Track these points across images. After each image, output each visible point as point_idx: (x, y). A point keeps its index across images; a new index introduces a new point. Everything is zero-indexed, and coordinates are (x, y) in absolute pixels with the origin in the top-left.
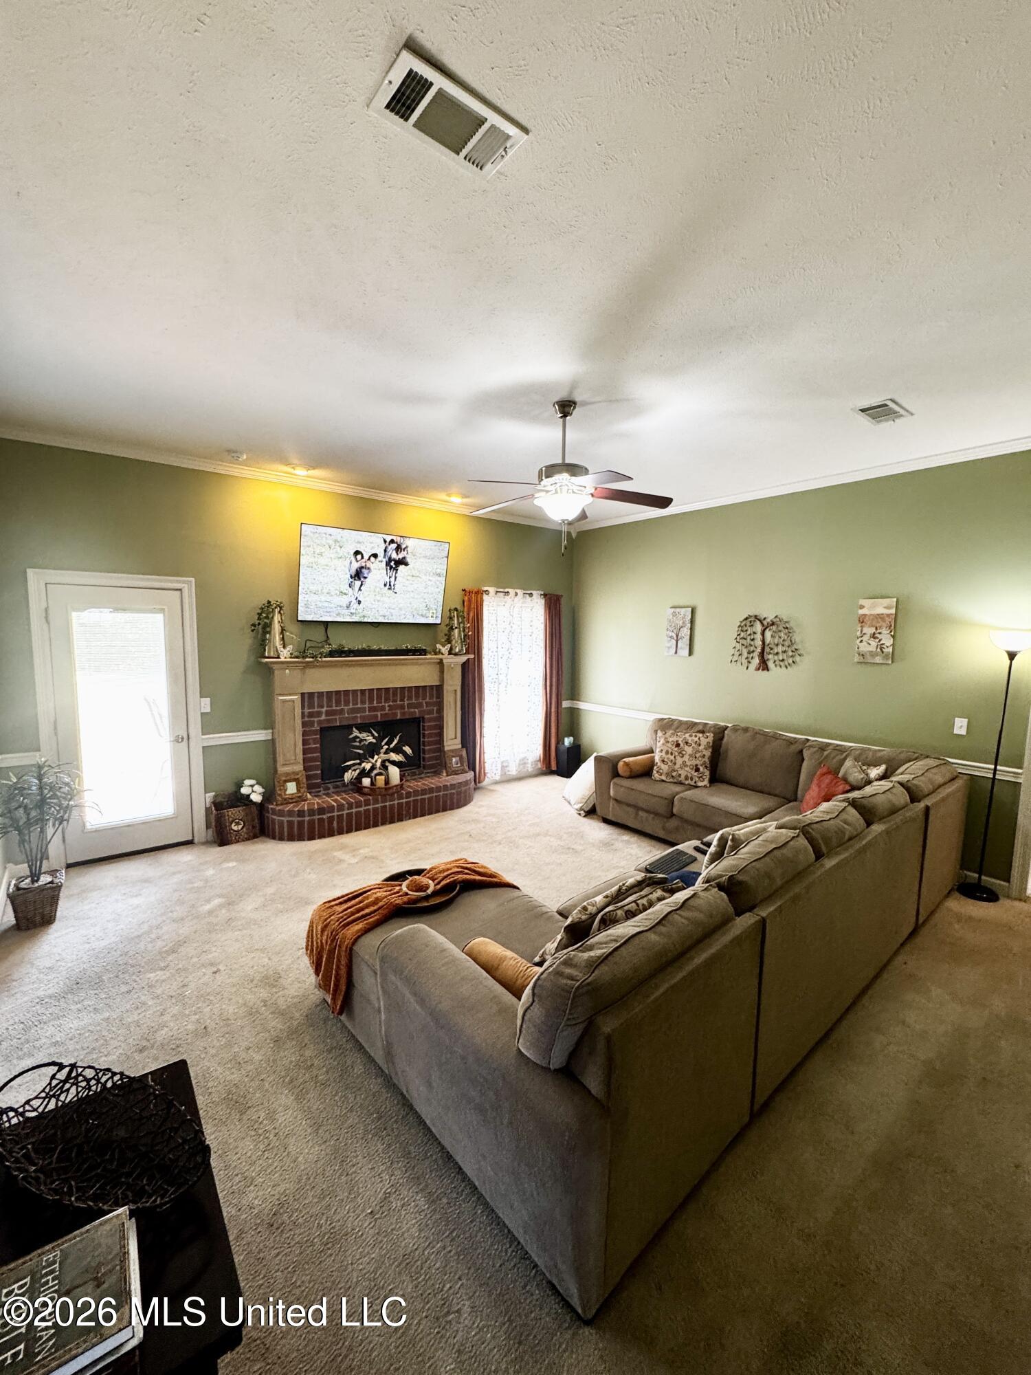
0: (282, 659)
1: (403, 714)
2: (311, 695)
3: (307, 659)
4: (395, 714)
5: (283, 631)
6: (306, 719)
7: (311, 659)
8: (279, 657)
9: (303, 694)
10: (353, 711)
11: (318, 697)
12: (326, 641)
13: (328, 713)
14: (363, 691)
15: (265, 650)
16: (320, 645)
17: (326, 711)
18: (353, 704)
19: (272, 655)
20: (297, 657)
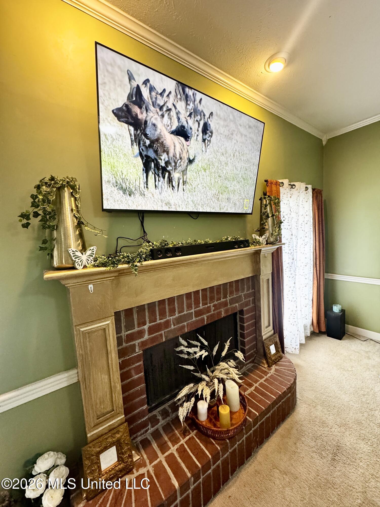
0: (80, 270)
1: (226, 311)
2: (129, 312)
3: (120, 266)
4: (220, 313)
5: (80, 225)
6: (124, 345)
7: (126, 266)
8: (74, 268)
9: (117, 315)
10: (179, 320)
11: (138, 312)
12: (142, 238)
13: (151, 330)
14: (188, 295)
15: (52, 257)
16: (135, 243)
17: (150, 328)
18: (179, 312)
19: (64, 264)
20: (104, 265)
